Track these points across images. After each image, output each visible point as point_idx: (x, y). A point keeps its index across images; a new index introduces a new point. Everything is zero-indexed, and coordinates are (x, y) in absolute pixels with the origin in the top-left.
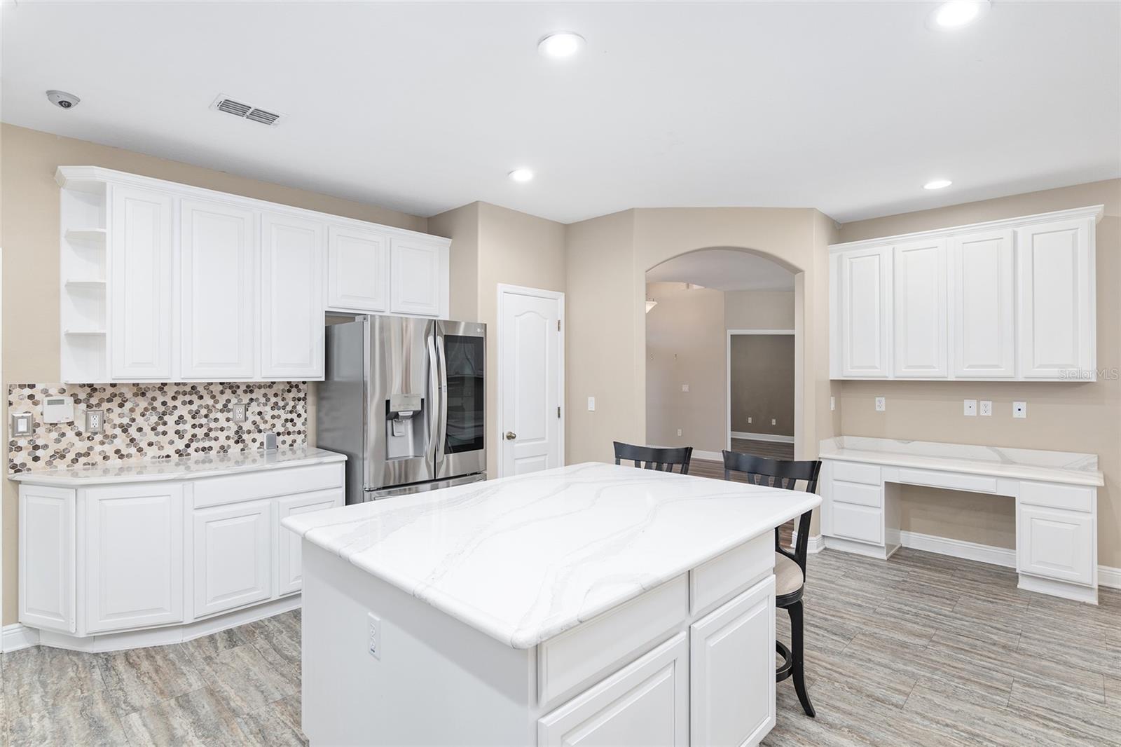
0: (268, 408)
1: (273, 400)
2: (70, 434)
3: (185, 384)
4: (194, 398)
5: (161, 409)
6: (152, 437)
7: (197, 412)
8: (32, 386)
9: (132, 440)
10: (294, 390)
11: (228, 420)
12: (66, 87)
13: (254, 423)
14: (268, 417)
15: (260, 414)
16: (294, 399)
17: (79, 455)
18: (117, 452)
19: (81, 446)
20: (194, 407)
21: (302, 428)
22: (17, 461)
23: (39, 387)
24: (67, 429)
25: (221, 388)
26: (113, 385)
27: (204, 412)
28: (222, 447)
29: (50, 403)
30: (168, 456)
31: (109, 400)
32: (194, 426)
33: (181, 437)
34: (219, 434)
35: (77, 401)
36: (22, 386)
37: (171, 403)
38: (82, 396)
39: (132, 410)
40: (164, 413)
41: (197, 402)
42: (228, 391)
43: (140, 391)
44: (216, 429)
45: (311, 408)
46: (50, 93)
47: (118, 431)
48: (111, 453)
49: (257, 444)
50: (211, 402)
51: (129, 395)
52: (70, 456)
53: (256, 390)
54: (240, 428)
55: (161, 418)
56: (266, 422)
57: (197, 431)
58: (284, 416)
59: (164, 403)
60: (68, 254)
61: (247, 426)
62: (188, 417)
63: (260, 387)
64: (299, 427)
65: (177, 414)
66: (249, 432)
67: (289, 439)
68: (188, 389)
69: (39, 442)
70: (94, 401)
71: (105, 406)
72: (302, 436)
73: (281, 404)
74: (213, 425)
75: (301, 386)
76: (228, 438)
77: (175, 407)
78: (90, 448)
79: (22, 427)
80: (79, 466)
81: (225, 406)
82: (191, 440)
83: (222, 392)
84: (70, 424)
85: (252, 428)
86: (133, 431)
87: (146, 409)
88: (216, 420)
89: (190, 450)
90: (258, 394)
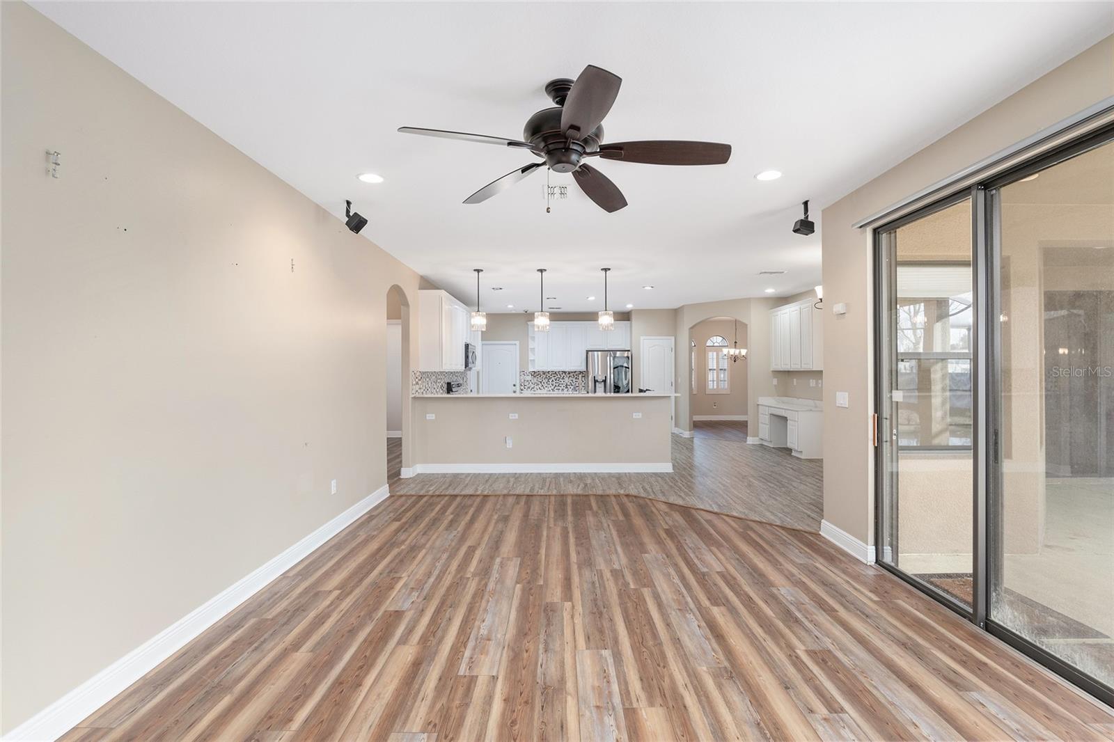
1: (575, 375)
2: (531, 383)
3: (553, 371)
4: (556, 375)
5: (548, 378)
6: (546, 384)
9: (542, 385)
10: (580, 373)
11: (564, 381)
15: (572, 380)
16: (581, 376)
19: (532, 386)
20: (556, 378)
21: (584, 386)
22: (522, 389)
23: (525, 372)
25: (562, 372)
26: (538, 371)
28: (562, 389)
29: (527, 375)
30: (550, 390)
31: (538, 375)
32: (556, 383)
33: (553, 385)
35: (532, 375)
36: (522, 371)
39: (542, 378)
42: (564, 374)
43: (544, 373)
45: (586, 379)
47: (539, 383)
48: (538, 388)
49: (571, 389)
50: (560, 376)
51: (542, 374)
52: (530, 388)
54: (567, 384)
56: (573, 383)
58: (578, 381)
60: (530, 340)
61: (569, 384)
62: (554, 380)
63: (572, 373)
66: (569, 386)
67: (580, 389)
69: (525, 384)
70: (535, 375)
73: (578, 378)
74: (560, 383)
77: (551, 377)
81: (563, 378)
84: (531, 380)
87: (545, 378)
90: (571, 375)
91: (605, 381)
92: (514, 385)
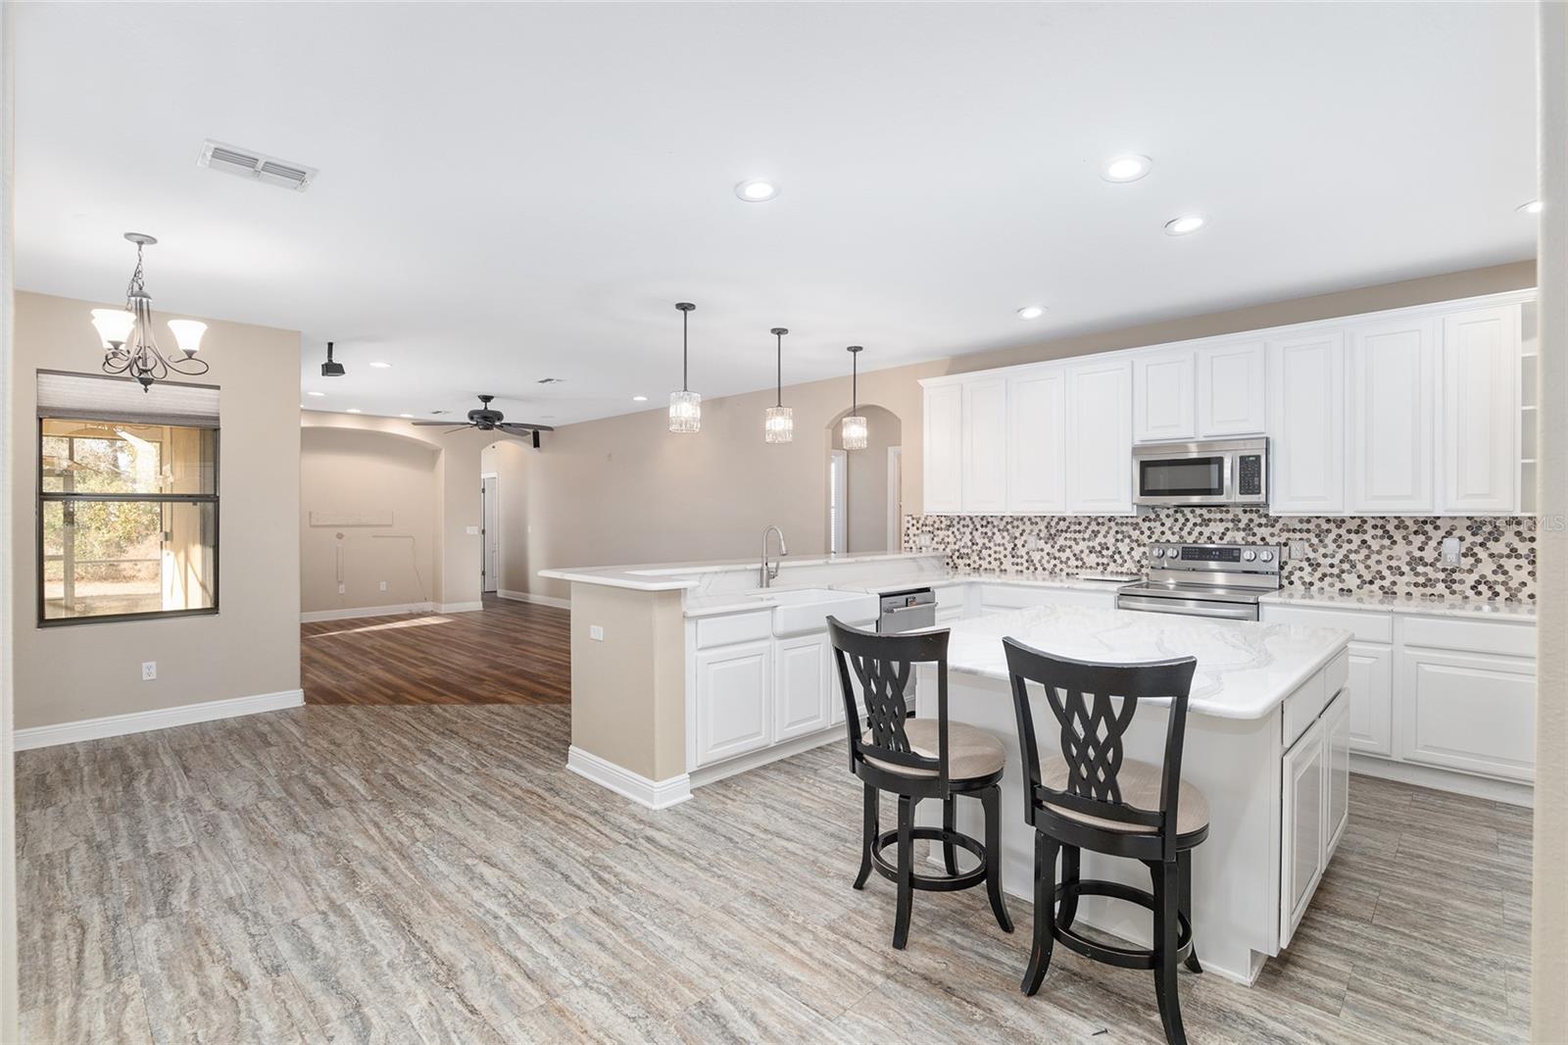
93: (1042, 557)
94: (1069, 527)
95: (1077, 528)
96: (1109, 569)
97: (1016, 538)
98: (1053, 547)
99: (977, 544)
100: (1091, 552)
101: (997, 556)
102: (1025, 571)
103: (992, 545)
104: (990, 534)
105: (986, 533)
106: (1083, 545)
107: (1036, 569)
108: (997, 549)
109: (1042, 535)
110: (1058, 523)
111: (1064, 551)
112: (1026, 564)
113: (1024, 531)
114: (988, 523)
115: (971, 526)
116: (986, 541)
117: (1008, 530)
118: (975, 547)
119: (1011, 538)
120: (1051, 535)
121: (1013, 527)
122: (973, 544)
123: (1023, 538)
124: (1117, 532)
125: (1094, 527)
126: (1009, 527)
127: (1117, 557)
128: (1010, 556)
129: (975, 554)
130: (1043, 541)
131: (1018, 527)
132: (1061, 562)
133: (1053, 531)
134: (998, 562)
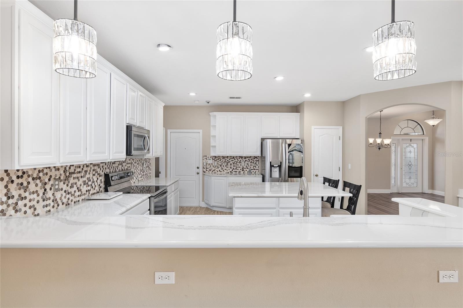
0: (249, 163)
1: (251, 161)
2: (212, 166)
3: (232, 156)
4: (234, 159)
5: (227, 162)
6: (225, 168)
7: (234, 163)
8: (206, 156)
9: (222, 168)
10: (256, 158)
11: (241, 165)
12: (208, 100)
13: (246, 166)
14: (249, 165)
15: (248, 164)
16: (256, 161)
17: (213, 170)
18: (219, 170)
19: (214, 169)
20: (234, 162)
21: (258, 168)
22: (204, 171)
23: (207, 156)
24: (211, 165)
25: (239, 157)
26: (219, 156)
27: (235, 163)
28: (239, 171)
29: (209, 159)
30: (228, 172)
31: (218, 159)
32: (233, 166)
33: (231, 168)
34: (238, 168)
35: (213, 159)
36: (205, 156)
37: (229, 161)
38: (214, 158)
39: (222, 162)
40: (228, 163)
41: (234, 161)
42: (241, 158)
43: (224, 157)
44: (238, 167)
45: (260, 163)
46: (206, 101)
47: (220, 166)
48: (218, 171)
49: (247, 172)
50: (237, 161)
51: (221, 159)
52: (212, 171)
53: (247, 158)
54: (243, 167)
55: (227, 164)
56: (249, 166)
57: (234, 167)
58: (253, 165)
59: (228, 160)
60: (212, 129)
62: (232, 164)
63: (248, 157)
64: (257, 168)
65: (230, 163)
66: (245, 168)
67: (254, 171)
68: (232, 157)
69: (207, 167)
70: (216, 159)
71: (218, 160)
72: (258, 170)
73: (253, 162)
74: (237, 166)
75: (258, 157)
76: (240, 169)
77: (230, 162)
78: (215, 169)
79: (205, 164)
80: (213, 173)
81: (240, 162)
82: (233, 169)
83: (239, 158)
84: (212, 164)
85: (246, 167)
86: (222, 166)
87: (224, 162)
88: (238, 165)
89: (233, 172)
90: (247, 159)
91: (280, 167)
92: (198, 168)
93: (62, 195)
94: (75, 170)
95: (79, 170)
96: (91, 192)
97: (46, 184)
98: (67, 185)
99: (13, 197)
100: (84, 184)
101: (32, 204)
102: (52, 210)
103: (27, 194)
104: (25, 184)
105: (22, 184)
106: (81, 182)
107: (58, 205)
108: (32, 196)
109: (62, 178)
110: (70, 168)
111: (73, 187)
112: (52, 204)
113: (51, 176)
114: (24, 173)
115: (6, 179)
116: (22, 191)
117: (40, 178)
118: (11, 201)
119: (42, 184)
120: (67, 176)
121: (44, 175)
122: (9, 198)
123: (51, 182)
124: (93, 170)
125: (85, 169)
126: (41, 175)
127: (93, 184)
128: (41, 200)
129: (11, 208)
130: (62, 182)
131: (47, 174)
132: (72, 195)
133: (68, 174)
134: (32, 209)
